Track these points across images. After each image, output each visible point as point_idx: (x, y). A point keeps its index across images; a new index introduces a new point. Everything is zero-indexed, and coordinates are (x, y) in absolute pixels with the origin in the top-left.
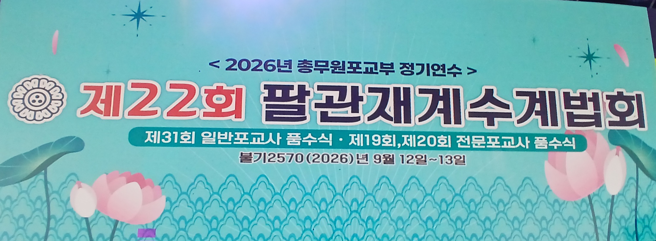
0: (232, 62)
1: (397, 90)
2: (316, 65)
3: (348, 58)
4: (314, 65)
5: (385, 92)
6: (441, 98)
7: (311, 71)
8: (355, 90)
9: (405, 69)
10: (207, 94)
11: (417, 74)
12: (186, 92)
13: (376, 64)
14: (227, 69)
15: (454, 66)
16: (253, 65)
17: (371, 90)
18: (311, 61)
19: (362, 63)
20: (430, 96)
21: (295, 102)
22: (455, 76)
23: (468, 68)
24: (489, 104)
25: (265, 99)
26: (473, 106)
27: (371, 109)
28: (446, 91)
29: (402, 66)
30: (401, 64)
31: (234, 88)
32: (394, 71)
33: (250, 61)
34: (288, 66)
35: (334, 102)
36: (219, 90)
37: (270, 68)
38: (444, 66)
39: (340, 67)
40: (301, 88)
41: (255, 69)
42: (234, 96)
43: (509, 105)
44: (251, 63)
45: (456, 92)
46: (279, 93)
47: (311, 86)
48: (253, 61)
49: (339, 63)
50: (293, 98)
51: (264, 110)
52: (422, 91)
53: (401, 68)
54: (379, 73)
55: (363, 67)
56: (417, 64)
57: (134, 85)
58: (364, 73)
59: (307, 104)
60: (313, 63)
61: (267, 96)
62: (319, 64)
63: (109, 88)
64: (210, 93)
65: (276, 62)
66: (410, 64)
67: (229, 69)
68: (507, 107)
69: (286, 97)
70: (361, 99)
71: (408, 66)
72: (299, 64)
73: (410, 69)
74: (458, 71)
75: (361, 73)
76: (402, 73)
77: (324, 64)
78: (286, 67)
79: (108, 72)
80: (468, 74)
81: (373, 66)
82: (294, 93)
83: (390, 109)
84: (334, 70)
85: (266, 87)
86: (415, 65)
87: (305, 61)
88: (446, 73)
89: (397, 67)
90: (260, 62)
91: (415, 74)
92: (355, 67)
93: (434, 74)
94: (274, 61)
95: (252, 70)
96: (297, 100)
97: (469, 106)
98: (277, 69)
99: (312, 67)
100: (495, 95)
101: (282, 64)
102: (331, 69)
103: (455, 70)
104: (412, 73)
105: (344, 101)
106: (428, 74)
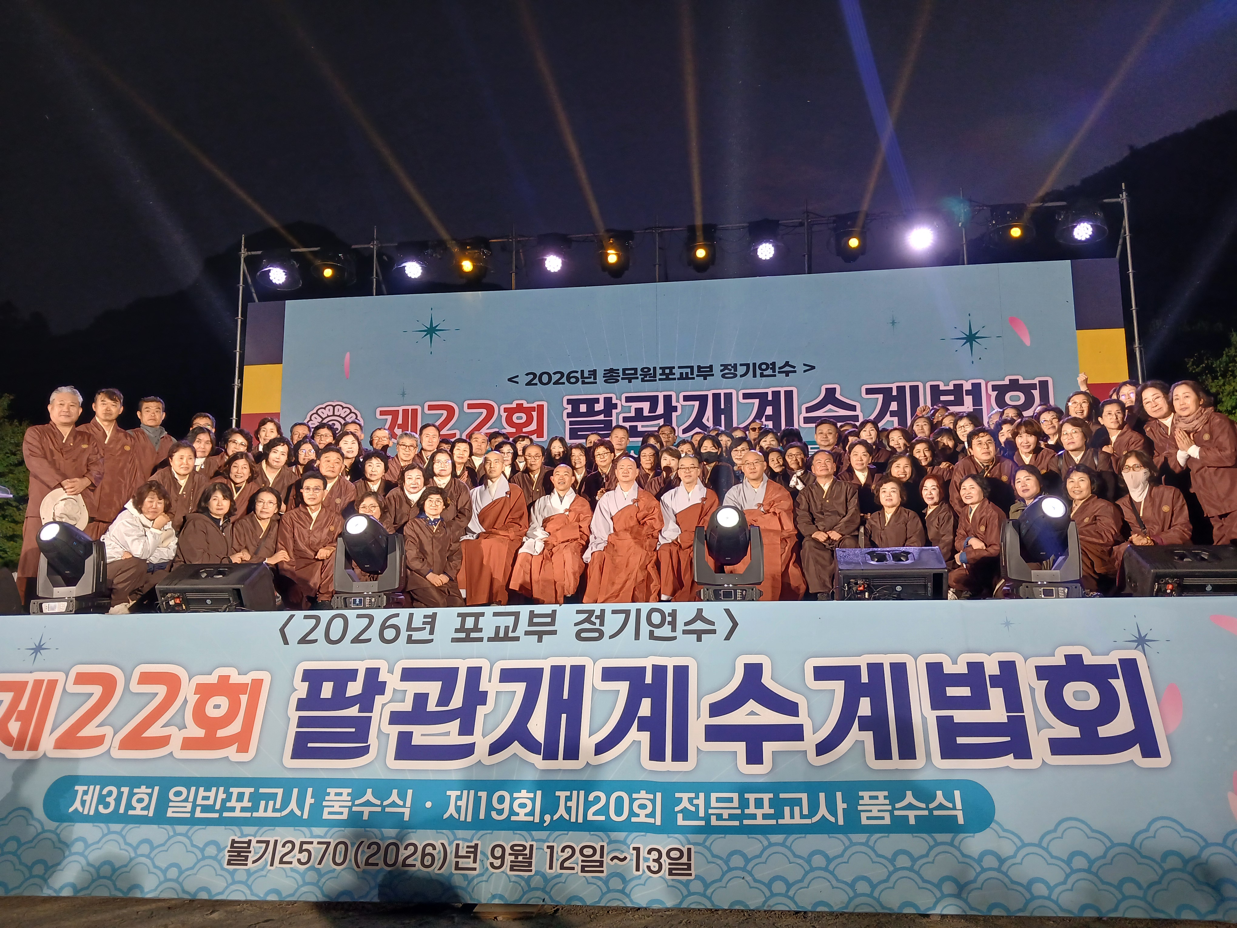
0: (532, 376)
1: (716, 397)
2: (624, 374)
3: (658, 362)
4: (621, 374)
5: (703, 400)
6: (769, 403)
7: (617, 381)
8: (668, 399)
9: (727, 371)
10: (506, 413)
11: (741, 376)
12: (485, 412)
13: (692, 368)
14: (527, 384)
15: (787, 364)
16: (555, 378)
17: (687, 398)
18: (618, 370)
19: (676, 367)
20: (756, 402)
21: (601, 417)
22: (787, 375)
23: (805, 365)
24: (830, 406)
25: (569, 415)
26: (809, 410)
27: (686, 420)
28: (776, 394)
29: (723, 368)
30: (722, 365)
31: (535, 405)
32: (713, 375)
33: (551, 374)
34: (592, 376)
35: (644, 415)
36: (520, 408)
37: (573, 380)
38: (774, 364)
39: (651, 374)
40: (608, 400)
41: (557, 383)
42: (535, 414)
43: (855, 406)
44: (552, 375)
45: (789, 395)
46: (583, 408)
47: (618, 398)
48: (554, 374)
49: (649, 369)
50: (599, 413)
51: (568, 427)
52: (746, 396)
53: (721, 371)
54: (696, 378)
55: (677, 372)
56: (741, 365)
57: (431, 408)
58: (679, 379)
59: (614, 418)
60: (621, 372)
61: (570, 411)
62: (627, 372)
63: (405, 412)
64: (510, 412)
65: (580, 372)
66: (733, 365)
67: (529, 384)
68: (853, 408)
69: (591, 412)
70: (675, 409)
71: (730, 367)
72: (604, 374)
73: (732, 371)
74: (793, 369)
75: (674, 379)
76: (723, 376)
77: (633, 372)
78: (591, 378)
79: (403, 394)
80: (805, 371)
81: (689, 370)
82: (599, 407)
83: (708, 419)
84: (644, 378)
85: (569, 402)
86: (738, 365)
87: (612, 370)
88: (777, 373)
89: (717, 370)
90: (562, 374)
91: (739, 376)
92: (667, 374)
93: (762, 375)
94: (577, 372)
95: (554, 384)
96: (603, 415)
97: (804, 410)
98: (580, 380)
99: (619, 376)
100: (838, 395)
101: (586, 375)
102: (640, 377)
103: (787, 369)
104: (735, 376)
105: (655, 413)
106: (755, 376)
